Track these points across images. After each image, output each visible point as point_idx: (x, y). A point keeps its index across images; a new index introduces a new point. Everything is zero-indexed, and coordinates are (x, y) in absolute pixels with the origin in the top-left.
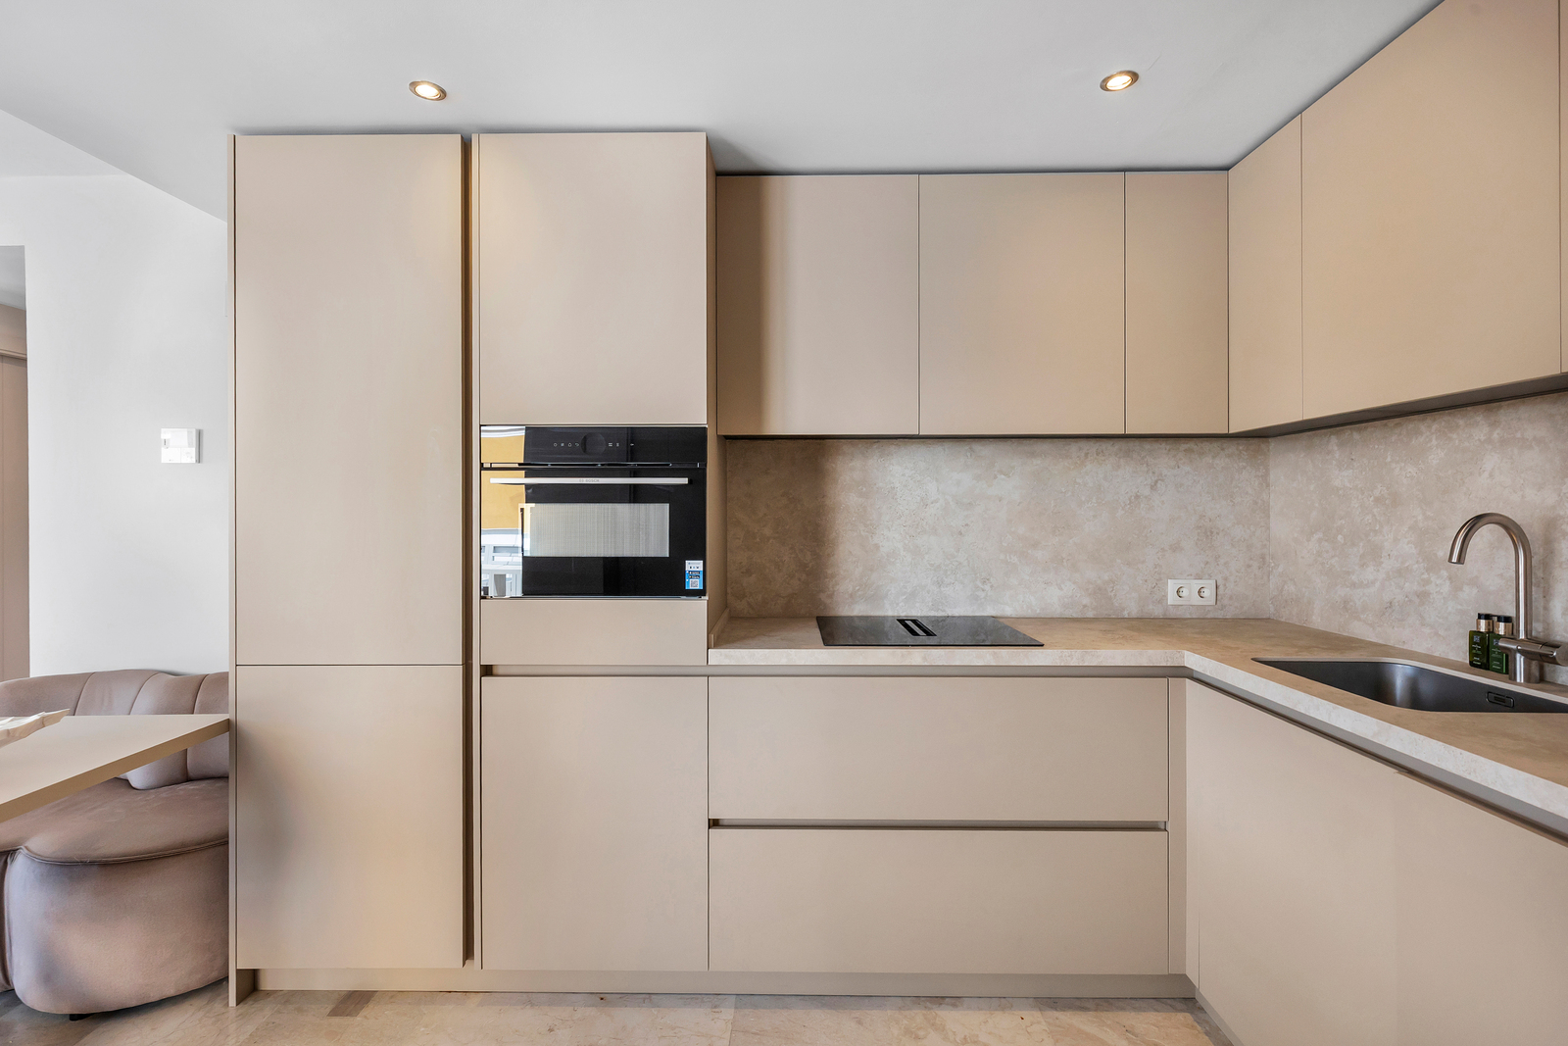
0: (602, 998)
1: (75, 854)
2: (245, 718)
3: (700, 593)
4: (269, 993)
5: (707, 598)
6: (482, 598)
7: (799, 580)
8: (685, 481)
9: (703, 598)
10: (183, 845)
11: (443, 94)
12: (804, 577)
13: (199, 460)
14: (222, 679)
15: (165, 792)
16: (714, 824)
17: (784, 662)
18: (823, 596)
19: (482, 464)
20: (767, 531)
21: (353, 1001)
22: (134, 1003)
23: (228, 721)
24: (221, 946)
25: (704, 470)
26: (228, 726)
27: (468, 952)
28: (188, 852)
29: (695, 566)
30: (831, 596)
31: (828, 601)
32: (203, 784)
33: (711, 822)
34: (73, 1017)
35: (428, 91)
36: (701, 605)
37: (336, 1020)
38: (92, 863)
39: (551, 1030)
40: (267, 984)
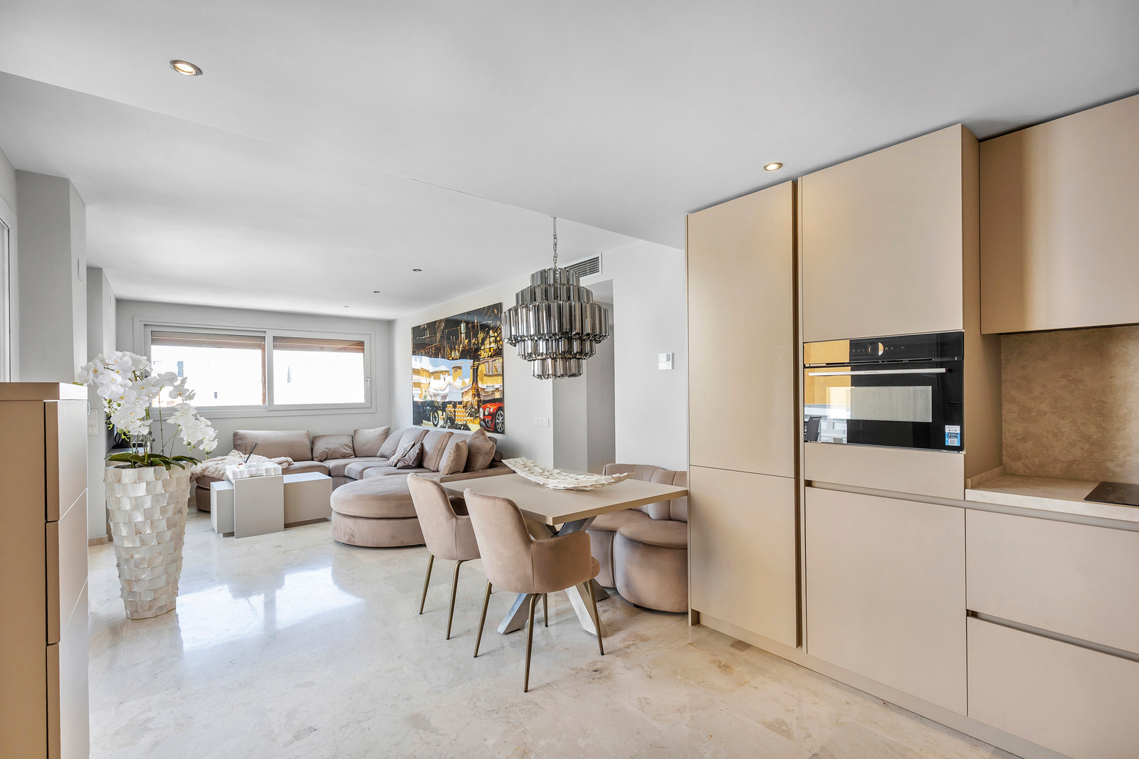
0: (885, 703)
1: (635, 538)
2: (693, 491)
3: (959, 449)
4: (704, 627)
5: (964, 452)
6: (805, 441)
7: (1082, 449)
8: (943, 370)
9: (961, 452)
10: (670, 544)
11: (781, 165)
12: (1087, 446)
13: (673, 368)
14: (683, 474)
15: (662, 522)
16: (972, 614)
17: (1037, 507)
18: (1111, 465)
19: (804, 365)
20: (1044, 407)
21: (741, 645)
22: (654, 609)
23: (687, 490)
24: (685, 596)
25: (961, 363)
26: (686, 493)
27: (799, 643)
28: (673, 548)
29: (954, 429)
30: (1122, 465)
31: (1118, 470)
32: (677, 523)
33: (970, 613)
34: (636, 606)
35: (773, 167)
36: (959, 457)
37: (733, 650)
38: (640, 542)
39: (847, 703)
40: (703, 621)
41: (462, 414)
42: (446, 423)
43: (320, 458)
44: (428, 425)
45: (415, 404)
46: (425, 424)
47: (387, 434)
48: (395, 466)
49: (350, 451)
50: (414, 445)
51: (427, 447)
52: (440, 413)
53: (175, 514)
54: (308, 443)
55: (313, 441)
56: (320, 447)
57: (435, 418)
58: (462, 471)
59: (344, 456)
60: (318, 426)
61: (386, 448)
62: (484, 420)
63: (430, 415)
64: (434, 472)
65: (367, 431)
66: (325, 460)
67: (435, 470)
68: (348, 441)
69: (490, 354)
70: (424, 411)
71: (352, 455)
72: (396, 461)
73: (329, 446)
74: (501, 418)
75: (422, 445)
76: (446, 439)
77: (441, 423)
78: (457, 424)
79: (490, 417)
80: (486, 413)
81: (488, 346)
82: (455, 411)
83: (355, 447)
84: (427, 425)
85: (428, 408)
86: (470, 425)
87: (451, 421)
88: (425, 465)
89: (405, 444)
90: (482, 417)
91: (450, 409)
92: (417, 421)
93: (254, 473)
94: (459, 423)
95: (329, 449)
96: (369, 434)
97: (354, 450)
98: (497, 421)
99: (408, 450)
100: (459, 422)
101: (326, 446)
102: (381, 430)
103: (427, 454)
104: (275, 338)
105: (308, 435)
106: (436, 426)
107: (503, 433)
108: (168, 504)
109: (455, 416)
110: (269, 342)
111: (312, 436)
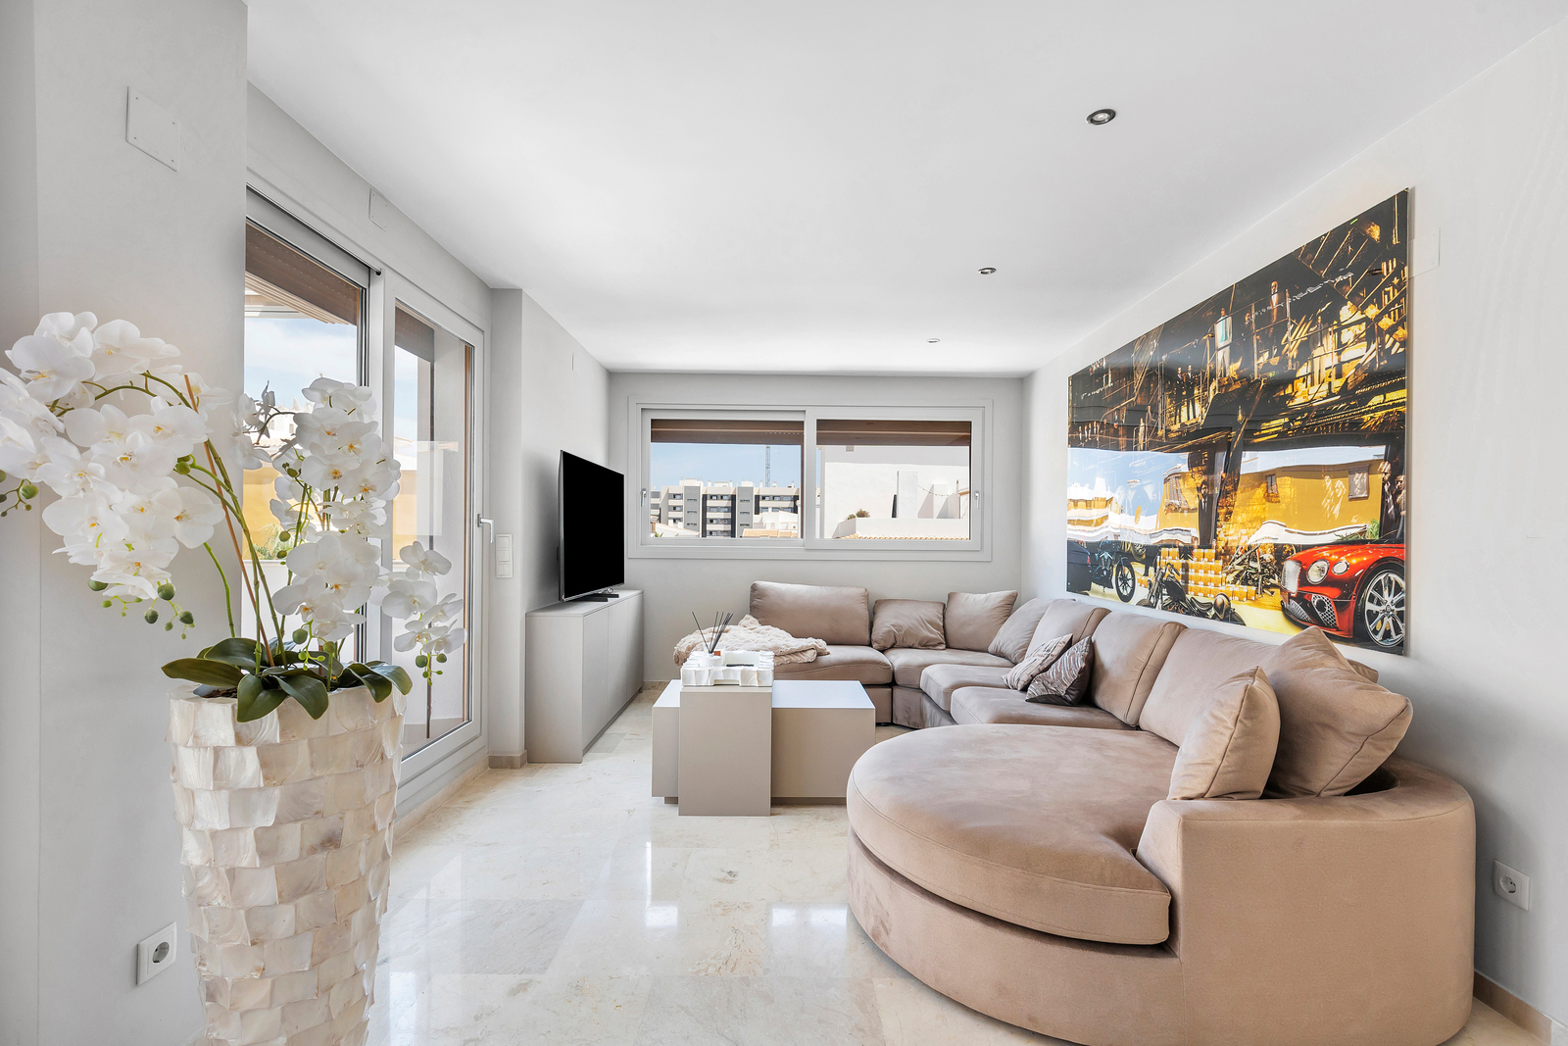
41: (1211, 575)
42: (1158, 594)
43: (882, 644)
44: (1104, 594)
45: (1073, 547)
46: (1097, 592)
47: (1010, 606)
48: (1025, 689)
49: (937, 635)
50: (1069, 644)
51: (1106, 655)
52: (1139, 568)
53: (313, 850)
54: (863, 611)
55: (874, 608)
56: (886, 622)
57: (1124, 579)
58: (1261, 787)
59: (926, 645)
60: (886, 581)
61: (1006, 636)
62: (1301, 598)
63: (1110, 573)
64: (1126, 726)
65: (972, 597)
66: (892, 647)
67: (1129, 721)
68: (933, 613)
69: (1337, 384)
70: (1096, 563)
71: (940, 643)
72: (1025, 678)
73: (900, 622)
74: (1388, 598)
75: (1092, 646)
76: (1164, 641)
77: (1142, 593)
78: (1192, 603)
79: (1335, 592)
80: (1314, 576)
81: (1330, 361)
82: (1186, 567)
83: (948, 627)
84: (1100, 597)
85: (1106, 555)
86: (1241, 608)
87: (1175, 594)
88: (1100, 700)
89: (1048, 637)
90: (1292, 586)
91: (1169, 560)
92: (1078, 583)
93: (721, 677)
94: (1201, 599)
95: (899, 628)
96: (976, 604)
97: (945, 634)
98: (1369, 606)
99: (1056, 652)
100: (1197, 593)
101: (894, 622)
102: (998, 596)
103: (1105, 673)
104: (822, 424)
105: (867, 596)
106: (1126, 599)
107: (1400, 649)
108: (278, 822)
109: (1186, 578)
110: (810, 432)
111: (872, 601)
